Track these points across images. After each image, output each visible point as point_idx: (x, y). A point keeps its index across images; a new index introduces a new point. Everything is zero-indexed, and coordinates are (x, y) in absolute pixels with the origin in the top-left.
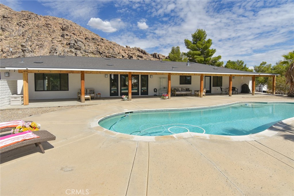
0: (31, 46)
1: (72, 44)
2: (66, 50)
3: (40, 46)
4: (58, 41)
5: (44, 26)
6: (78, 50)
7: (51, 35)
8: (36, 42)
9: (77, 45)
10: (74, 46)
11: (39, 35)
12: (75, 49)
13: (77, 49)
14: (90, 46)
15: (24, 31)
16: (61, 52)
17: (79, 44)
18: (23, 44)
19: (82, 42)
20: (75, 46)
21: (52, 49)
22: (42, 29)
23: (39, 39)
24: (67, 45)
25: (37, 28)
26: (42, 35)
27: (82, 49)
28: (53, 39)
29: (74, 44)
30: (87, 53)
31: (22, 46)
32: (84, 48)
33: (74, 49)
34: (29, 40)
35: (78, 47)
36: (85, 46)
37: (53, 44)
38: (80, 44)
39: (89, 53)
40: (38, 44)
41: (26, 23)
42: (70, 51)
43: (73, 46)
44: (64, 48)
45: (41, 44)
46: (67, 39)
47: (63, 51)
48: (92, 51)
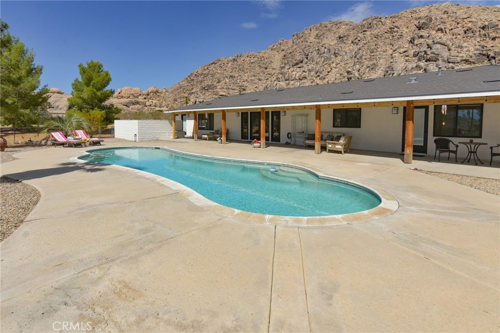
0: (359, 70)
1: (422, 52)
2: (410, 66)
3: (371, 67)
4: (401, 52)
5: (386, 33)
6: (432, 61)
7: (393, 45)
8: (367, 62)
9: (431, 53)
10: (425, 55)
11: (375, 51)
12: (426, 61)
13: (429, 61)
14: (462, 47)
15: (357, 49)
16: (401, 72)
17: (434, 51)
18: (349, 70)
19: (442, 44)
20: (427, 55)
21: (387, 69)
22: (383, 38)
23: (372, 57)
24: (415, 55)
25: (376, 39)
26: (379, 50)
27: (440, 59)
28: (394, 51)
29: (425, 52)
30: (451, 64)
31: (348, 72)
32: (445, 54)
33: (424, 61)
34: (358, 61)
35: (433, 55)
36: (449, 50)
37: (392, 61)
38: (437, 49)
39: (458, 63)
40: (369, 66)
41: (362, 36)
42: (417, 66)
43: (423, 56)
44: (408, 63)
45: (374, 64)
46: (419, 44)
47: (405, 68)
48: (464, 58)
